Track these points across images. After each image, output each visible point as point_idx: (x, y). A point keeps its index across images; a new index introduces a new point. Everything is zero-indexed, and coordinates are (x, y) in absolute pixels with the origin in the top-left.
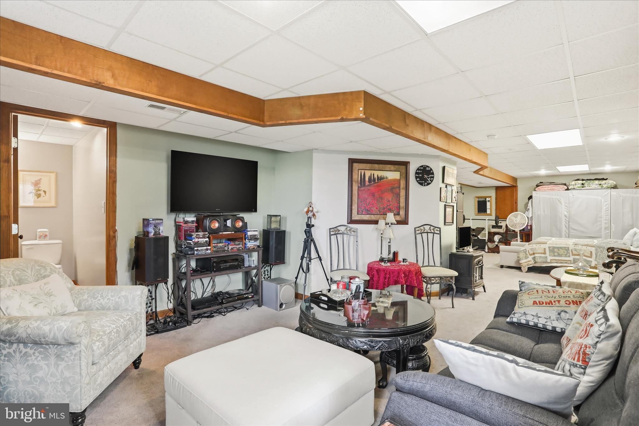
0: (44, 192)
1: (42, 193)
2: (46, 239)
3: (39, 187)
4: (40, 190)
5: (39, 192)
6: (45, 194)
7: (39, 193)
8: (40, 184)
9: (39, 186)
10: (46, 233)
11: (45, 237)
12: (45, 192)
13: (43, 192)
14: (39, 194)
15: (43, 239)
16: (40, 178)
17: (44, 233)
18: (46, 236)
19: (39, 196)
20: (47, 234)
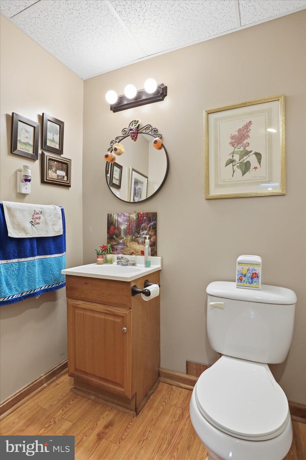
0: (256, 156)
1: (252, 159)
2: (254, 284)
3: (246, 146)
4: (247, 153)
5: (246, 159)
6: (260, 162)
7: (245, 161)
8: (248, 136)
9: (245, 142)
10: (256, 268)
11: (252, 278)
12: (258, 156)
13: (254, 155)
14: (246, 163)
15: (248, 285)
16: (248, 122)
17: (251, 267)
18: (255, 276)
19: (246, 167)
20: (259, 270)
